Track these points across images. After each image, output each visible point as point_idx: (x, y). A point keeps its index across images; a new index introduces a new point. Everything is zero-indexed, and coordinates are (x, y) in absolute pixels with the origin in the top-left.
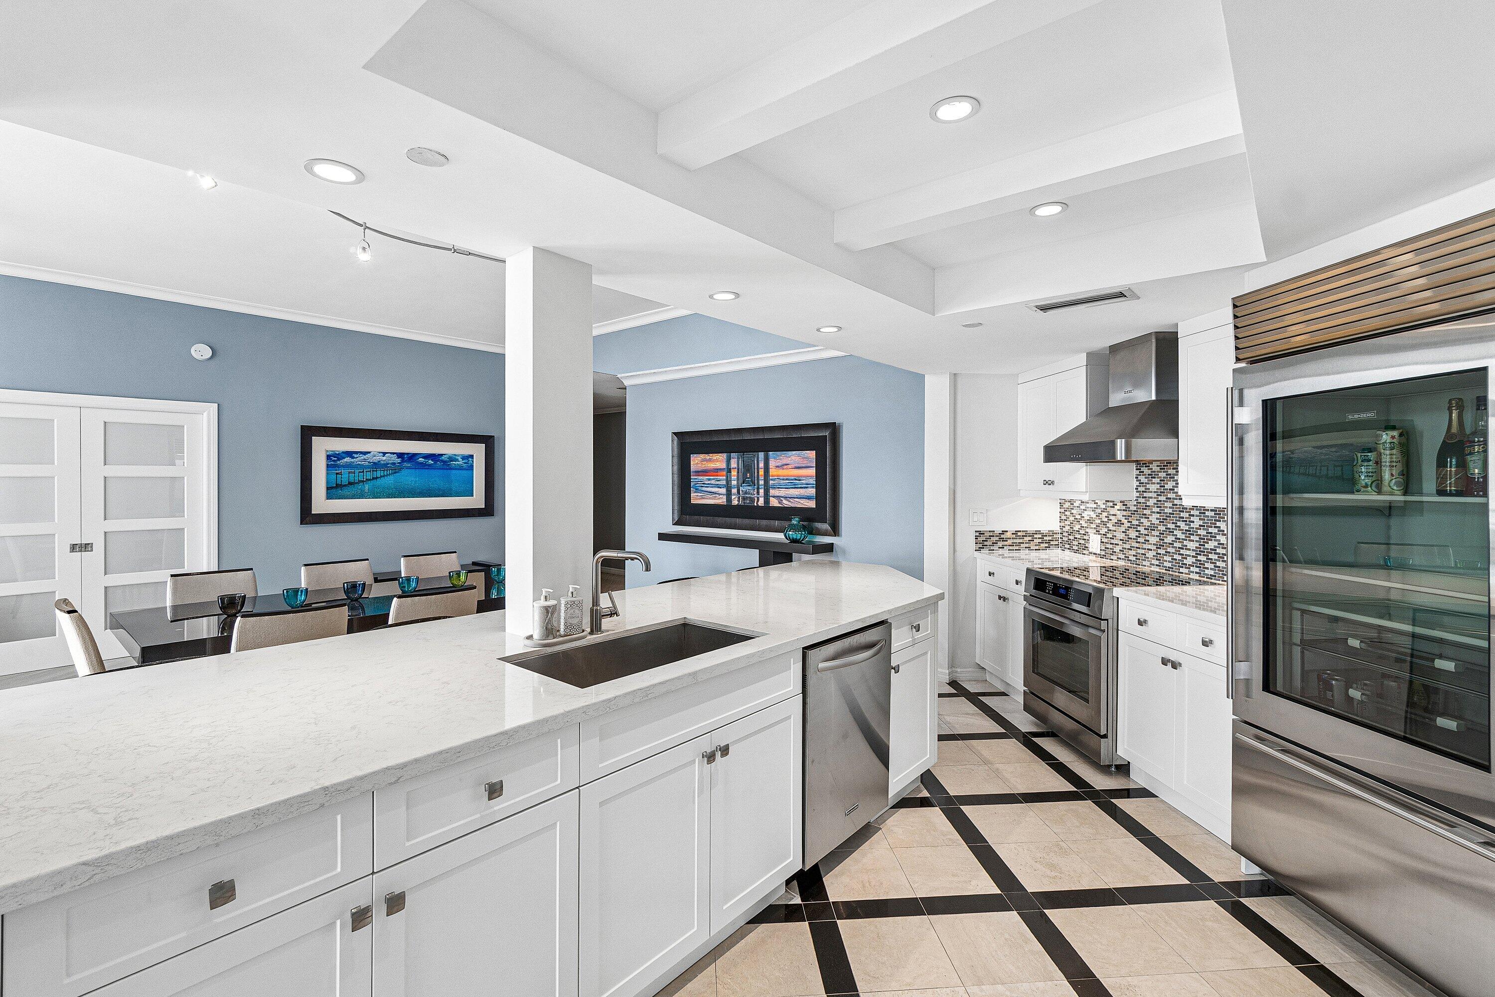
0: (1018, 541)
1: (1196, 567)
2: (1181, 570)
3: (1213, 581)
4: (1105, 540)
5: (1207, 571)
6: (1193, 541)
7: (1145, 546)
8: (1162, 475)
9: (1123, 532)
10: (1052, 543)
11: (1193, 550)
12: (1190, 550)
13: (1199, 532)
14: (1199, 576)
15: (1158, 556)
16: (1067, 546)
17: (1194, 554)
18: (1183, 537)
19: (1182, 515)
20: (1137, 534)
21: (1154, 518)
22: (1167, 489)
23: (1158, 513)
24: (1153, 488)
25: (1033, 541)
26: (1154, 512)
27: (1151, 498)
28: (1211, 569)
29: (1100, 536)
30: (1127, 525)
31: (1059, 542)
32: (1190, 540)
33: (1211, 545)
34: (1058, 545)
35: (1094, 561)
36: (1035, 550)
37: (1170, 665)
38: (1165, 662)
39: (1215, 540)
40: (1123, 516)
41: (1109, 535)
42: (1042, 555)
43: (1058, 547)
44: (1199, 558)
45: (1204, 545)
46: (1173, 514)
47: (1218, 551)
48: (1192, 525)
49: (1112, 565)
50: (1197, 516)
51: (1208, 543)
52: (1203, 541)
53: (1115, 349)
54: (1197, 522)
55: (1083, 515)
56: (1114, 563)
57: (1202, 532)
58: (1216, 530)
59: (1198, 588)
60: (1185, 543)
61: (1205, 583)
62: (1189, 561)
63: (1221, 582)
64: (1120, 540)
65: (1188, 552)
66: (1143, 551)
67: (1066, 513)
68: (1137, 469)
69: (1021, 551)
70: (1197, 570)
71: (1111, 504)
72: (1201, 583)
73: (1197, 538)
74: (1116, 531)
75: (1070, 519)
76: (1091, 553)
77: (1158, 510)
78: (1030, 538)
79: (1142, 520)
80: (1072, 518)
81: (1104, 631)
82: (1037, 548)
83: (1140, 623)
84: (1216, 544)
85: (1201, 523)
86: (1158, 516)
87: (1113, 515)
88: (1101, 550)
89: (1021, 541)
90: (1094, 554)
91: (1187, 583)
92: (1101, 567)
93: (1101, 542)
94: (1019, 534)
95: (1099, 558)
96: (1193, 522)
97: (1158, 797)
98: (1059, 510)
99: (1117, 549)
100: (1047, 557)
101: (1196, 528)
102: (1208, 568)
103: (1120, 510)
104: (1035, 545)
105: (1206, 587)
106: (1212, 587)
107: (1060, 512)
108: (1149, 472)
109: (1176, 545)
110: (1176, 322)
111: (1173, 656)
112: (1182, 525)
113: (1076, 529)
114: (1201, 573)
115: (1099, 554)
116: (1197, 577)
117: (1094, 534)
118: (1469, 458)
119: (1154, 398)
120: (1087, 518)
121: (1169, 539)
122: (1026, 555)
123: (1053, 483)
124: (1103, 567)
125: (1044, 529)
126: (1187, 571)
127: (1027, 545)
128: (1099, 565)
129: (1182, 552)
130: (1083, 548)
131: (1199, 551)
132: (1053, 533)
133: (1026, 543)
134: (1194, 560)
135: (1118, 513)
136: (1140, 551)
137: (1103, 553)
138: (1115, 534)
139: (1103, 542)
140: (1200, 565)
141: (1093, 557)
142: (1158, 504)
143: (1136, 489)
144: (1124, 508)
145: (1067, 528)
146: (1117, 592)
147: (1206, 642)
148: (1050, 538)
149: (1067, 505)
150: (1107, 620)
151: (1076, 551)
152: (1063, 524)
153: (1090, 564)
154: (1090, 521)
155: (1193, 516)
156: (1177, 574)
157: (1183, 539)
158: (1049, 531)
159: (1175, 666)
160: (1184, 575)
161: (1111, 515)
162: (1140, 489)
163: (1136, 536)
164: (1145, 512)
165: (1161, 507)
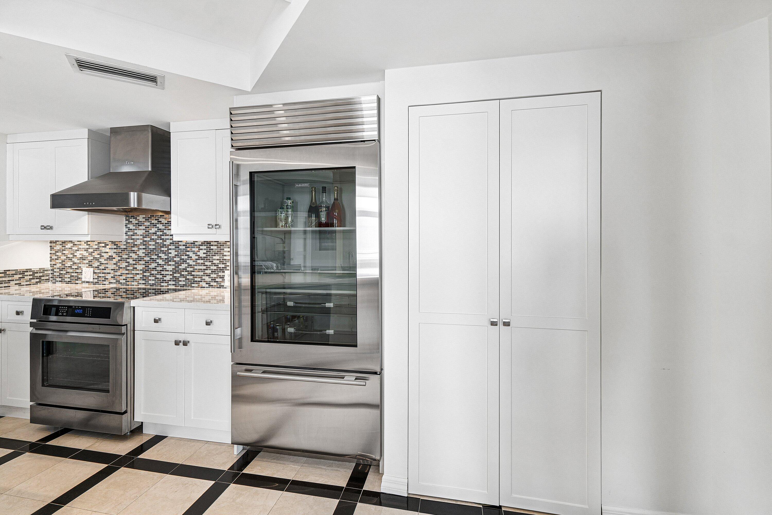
0: (7, 279)
1: (173, 281)
2: (162, 284)
3: (185, 288)
4: (97, 271)
5: (180, 283)
6: (171, 265)
7: (133, 272)
8: (147, 224)
9: (114, 264)
10: (42, 278)
11: (171, 271)
12: (168, 271)
13: (175, 259)
14: (175, 287)
15: (144, 278)
16: (58, 279)
18: (163, 263)
19: (162, 249)
20: (127, 264)
21: (141, 253)
22: (151, 233)
23: (143, 249)
24: (140, 232)
25: (24, 277)
26: (141, 249)
27: (139, 239)
28: (183, 281)
29: (92, 269)
30: (118, 258)
31: (50, 277)
32: (168, 265)
33: (183, 266)
34: (49, 279)
35: (87, 288)
36: (26, 285)
37: (181, 344)
38: (177, 343)
39: (186, 263)
40: (114, 253)
41: (101, 267)
42: (33, 288)
43: (49, 281)
44: (175, 275)
45: (179, 267)
46: (156, 249)
47: (188, 269)
48: (170, 255)
49: (104, 288)
50: (173, 249)
51: (181, 265)
52: (178, 264)
53: (115, 131)
54: (173, 253)
55: (75, 255)
56: (107, 287)
57: (177, 259)
58: (186, 257)
59: (175, 294)
60: (165, 267)
61: (179, 290)
62: (168, 278)
63: (190, 288)
64: (112, 270)
65: (167, 273)
66: (132, 276)
67: (57, 254)
68: (126, 220)
69: (10, 287)
70: (174, 283)
71: (103, 245)
72: (175, 290)
73: (174, 263)
74: (108, 264)
75: (61, 258)
76: (84, 282)
77: (144, 247)
78: (21, 276)
79: (131, 255)
80: (63, 258)
81: (124, 334)
82: (28, 283)
83: (156, 321)
84: (187, 265)
85: (176, 253)
86: (144, 251)
87: (105, 252)
88: (94, 279)
89: (11, 279)
90: (87, 282)
91: (167, 292)
92: (94, 291)
93: (94, 273)
94: (8, 273)
95: (92, 285)
96: (171, 253)
97: (168, 437)
98: (50, 252)
99: (109, 276)
100: (38, 290)
101: (173, 257)
103: (112, 249)
104: (26, 281)
105: (180, 292)
106: (184, 292)
107: (50, 254)
108: (137, 222)
109: (158, 269)
110: (169, 121)
111: (181, 338)
112: (163, 256)
113: (68, 266)
114: (176, 285)
115: (91, 282)
116: (173, 287)
117: (87, 267)
118: (321, 213)
119: (150, 169)
120: (79, 256)
121: (153, 265)
122: (15, 290)
123: (51, 228)
124: (96, 291)
125: (35, 266)
126: (166, 284)
127: (18, 282)
128: (92, 289)
129: (162, 273)
130: (76, 279)
131: (175, 271)
132: (43, 270)
133: (16, 280)
134: (171, 277)
135: (109, 251)
136: (128, 276)
137: (96, 281)
138: (107, 266)
139: (96, 273)
140: (176, 280)
141: (86, 285)
142: (145, 243)
143: (125, 233)
144: (115, 247)
145: (59, 265)
146: (133, 303)
147: (209, 322)
148: (41, 274)
149: (58, 247)
150: (126, 325)
151: (68, 283)
152: (53, 263)
153: (83, 290)
154: (83, 258)
155: (171, 249)
156: (159, 287)
157: (163, 265)
158: (40, 269)
159: (185, 343)
160: (164, 287)
161: (103, 252)
162: (129, 233)
163: (126, 266)
164: (133, 249)
165: (147, 244)
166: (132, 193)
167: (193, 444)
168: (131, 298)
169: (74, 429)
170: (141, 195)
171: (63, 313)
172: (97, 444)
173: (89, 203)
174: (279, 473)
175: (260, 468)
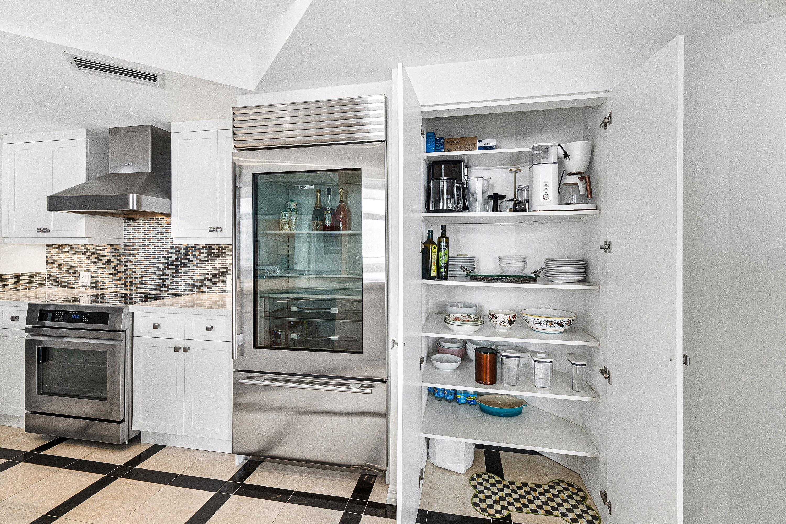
2: (162, 289)
3: (185, 293)
4: (94, 275)
5: (180, 287)
6: (171, 269)
7: (132, 276)
8: (147, 227)
9: (112, 268)
10: (38, 282)
11: (171, 275)
12: (168, 275)
13: (175, 263)
15: (143, 282)
16: (55, 284)
17: (171, 277)
18: (163, 267)
19: (162, 253)
20: (125, 268)
21: (140, 257)
22: (151, 236)
23: (143, 252)
24: (139, 235)
25: (20, 282)
26: (140, 252)
27: (138, 242)
28: (184, 286)
29: (90, 273)
30: (116, 262)
31: (46, 281)
32: (168, 269)
33: (184, 270)
34: (45, 284)
35: (84, 292)
36: (21, 290)
37: (181, 351)
38: (177, 350)
39: (186, 267)
40: (112, 256)
41: (100, 271)
42: (29, 293)
43: (45, 286)
44: (175, 279)
45: (179, 271)
46: (156, 253)
47: (188, 273)
48: (170, 259)
49: (102, 293)
50: (173, 253)
51: (181, 269)
52: (178, 268)
53: (114, 131)
54: (173, 257)
55: (72, 258)
56: (105, 291)
58: (187, 261)
59: (175, 299)
60: (165, 271)
61: (180, 295)
62: (168, 282)
63: (190, 293)
64: (110, 274)
65: (167, 277)
66: (131, 280)
67: (54, 257)
68: (125, 223)
69: (5, 292)
70: (174, 287)
71: (101, 248)
72: (175, 295)
73: (174, 267)
74: (106, 268)
75: (58, 262)
76: (81, 286)
77: (143, 250)
78: (16, 280)
79: (130, 258)
80: (60, 261)
81: (122, 340)
82: (23, 287)
83: (155, 327)
84: (187, 269)
85: (177, 257)
86: (143, 254)
87: (103, 256)
88: (91, 283)
89: (5, 283)
90: (84, 287)
91: (167, 297)
92: (91, 296)
93: (91, 277)
95: (90, 290)
96: (171, 257)
97: (167, 446)
98: (46, 255)
99: (107, 281)
100: (34, 294)
101: (173, 261)
102: (181, 285)
103: (110, 252)
104: (21, 286)
105: (180, 297)
106: (184, 297)
107: (47, 257)
108: (136, 225)
109: (157, 273)
110: (170, 121)
111: (181, 344)
112: (163, 260)
113: (65, 270)
114: (176, 289)
115: (89, 287)
116: (173, 292)
117: (84, 271)
118: (326, 216)
119: (150, 171)
120: (76, 260)
121: (153, 269)
122: (10, 295)
123: (48, 231)
124: (94, 296)
125: (31, 270)
126: (166, 289)
127: (13, 286)
128: (90, 294)
130: (72, 283)
131: (175, 275)
132: (39, 275)
133: (11, 285)
134: (171, 281)
135: (107, 255)
136: (127, 280)
137: (94, 285)
138: (105, 270)
139: (94, 277)
140: (176, 284)
141: (84, 290)
142: (144, 246)
143: (124, 236)
144: (114, 250)
145: (55, 269)
146: (132, 308)
147: (210, 328)
148: (37, 279)
149: (55, 251)
150: (125, 331)
151: (64, 287)
152: (50, 266)
153: (80, 295)
154: (80, 262)
155: (171, 253)
156: (159, 292)
157: (163, 269)
158: (35, 273)
159: (185, 350)
160: (164, 292)
161: (101, 256)
162: (127, 237)
164: (132, 252)
165: (146, 248)
166: (131, 195)
167: (193, 453)
168: (129, 303)
169: (70, 438)
170: (141, 197)
171: (59, 318)
172: (94, 454)
173: (87, 206)
174: (281, 484)
175: (262, 479)
